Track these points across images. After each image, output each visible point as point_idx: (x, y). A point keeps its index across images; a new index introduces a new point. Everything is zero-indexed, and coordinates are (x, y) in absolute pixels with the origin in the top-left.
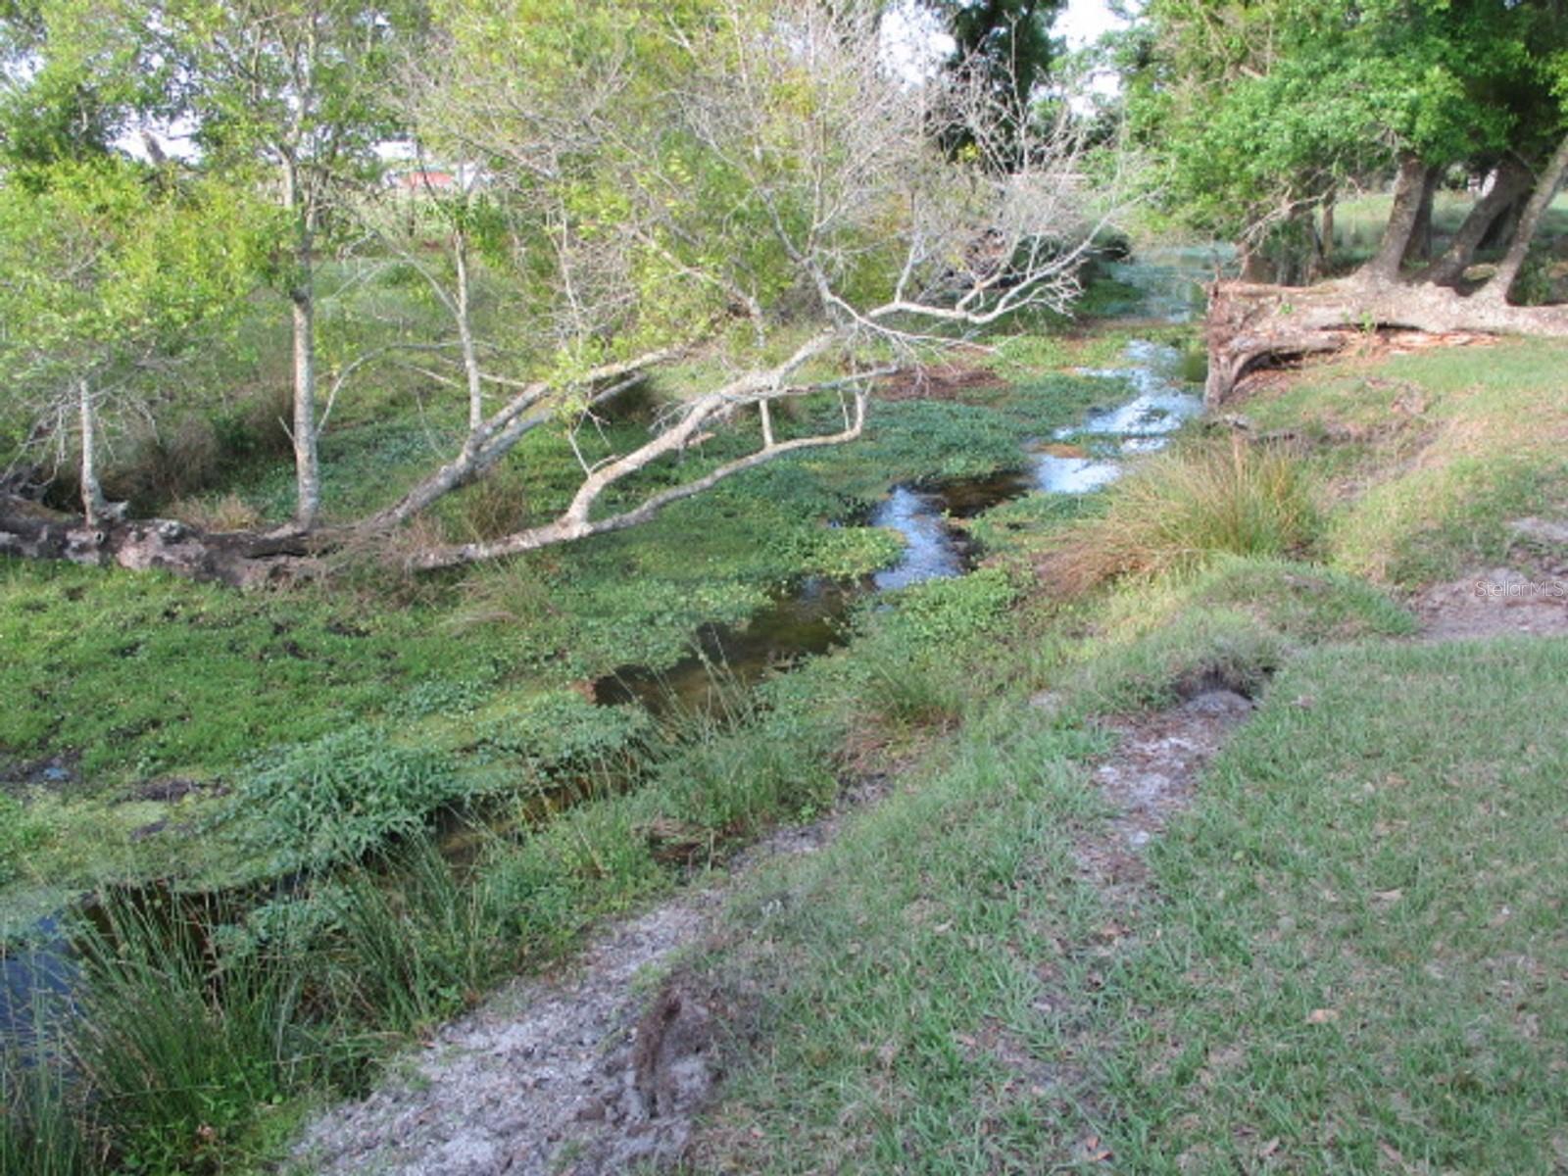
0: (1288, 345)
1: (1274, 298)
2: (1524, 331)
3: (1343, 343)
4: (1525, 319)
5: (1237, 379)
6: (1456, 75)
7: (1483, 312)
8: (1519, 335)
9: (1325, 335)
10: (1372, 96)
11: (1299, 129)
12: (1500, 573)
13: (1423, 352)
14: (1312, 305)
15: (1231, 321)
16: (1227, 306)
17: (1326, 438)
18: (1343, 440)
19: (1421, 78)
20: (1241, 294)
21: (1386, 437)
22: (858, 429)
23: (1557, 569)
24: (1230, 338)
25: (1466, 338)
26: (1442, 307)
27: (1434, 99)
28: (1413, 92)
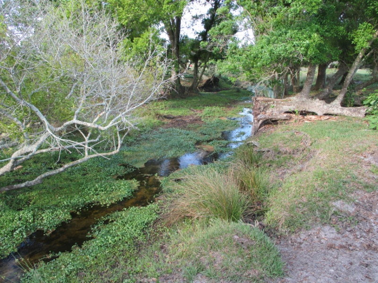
0: (274, 117)
1: (272, 102)
2: (346, 115)
3: (291, 118)
4: (346, 111)
5: (260, 127)
6: (321, 36)
7: (333, 109)
8: (345, 116)
9: (285, 115)
10: (294, 43)
11: (271, 52)
12: (327, 228)
13: (314, 121)
14: (283, 105)
15: (260, 109)
16: (259, 104)
17: (279, 152)
18: (285, 153)
19: (310, 37)
20: (263, 100)
21: (299, 153)
22: (118, 150)
23: (348, 229)
24: (259, 114)
25: (327, 117)
26: (321, 107)
27: (314, 44)
28: (308, 42)
